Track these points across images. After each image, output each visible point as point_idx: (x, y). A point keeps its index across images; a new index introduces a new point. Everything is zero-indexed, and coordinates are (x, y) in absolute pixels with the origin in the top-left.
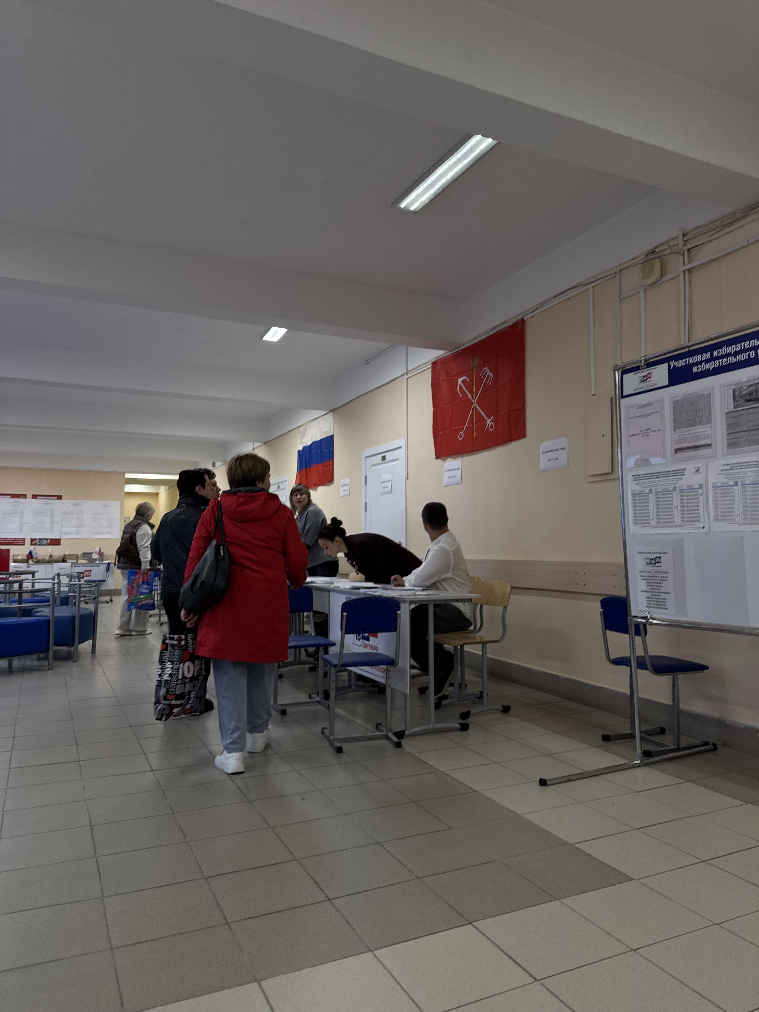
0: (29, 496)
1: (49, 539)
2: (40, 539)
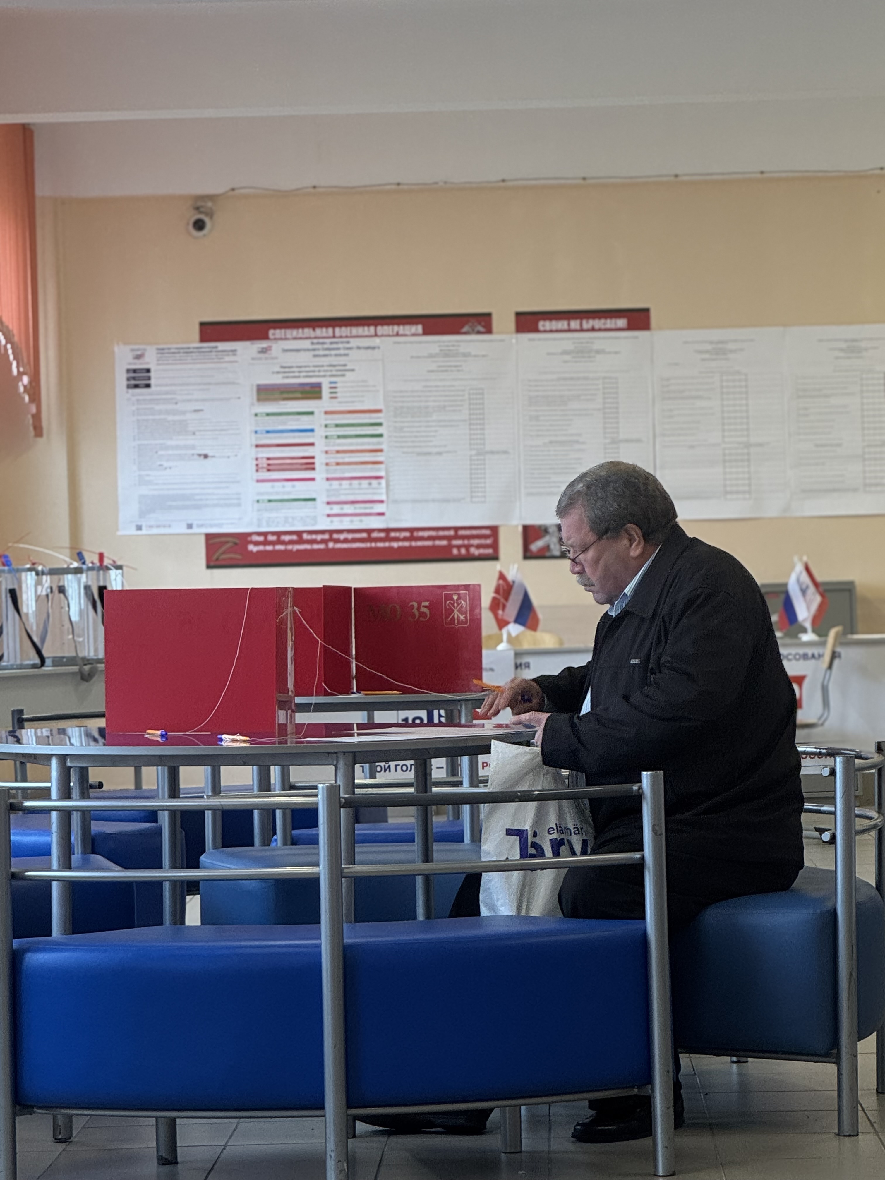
0: (504, 319)
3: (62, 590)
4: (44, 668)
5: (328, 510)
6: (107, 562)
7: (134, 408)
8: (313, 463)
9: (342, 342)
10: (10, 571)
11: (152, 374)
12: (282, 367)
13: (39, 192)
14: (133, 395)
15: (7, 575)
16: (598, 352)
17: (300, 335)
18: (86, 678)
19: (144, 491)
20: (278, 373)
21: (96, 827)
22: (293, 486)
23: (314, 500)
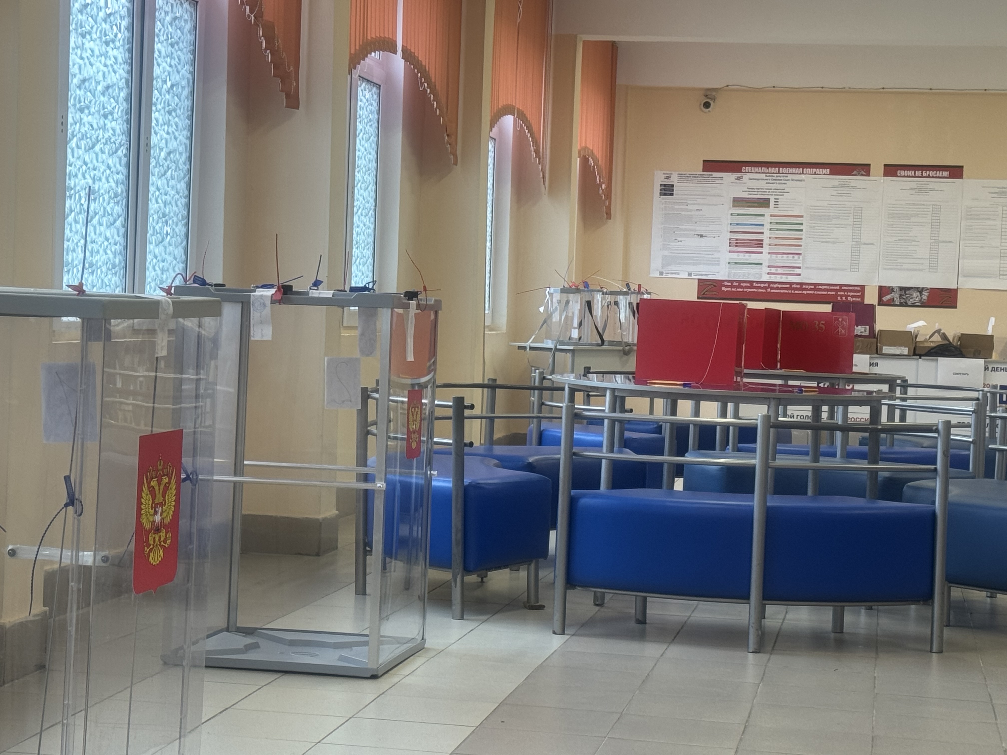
0: (877, 168)
1: (927, 289)
2: (904, 289)
3: (616, 303)
4: (603, 347)
5: (768, 270)
6: (642, 290)
7: (663, 206)
8: (762, 244)
9: (783, 176)
10: (588, 291)
11: (675, 188)
12: (748, 188)
13: (619, 82)
14: (663, 199)
15: (586, 293)
16: (931, 190)
17: (760, 171)
18: (626, 353)
19: (666, 253)
20: (746, 191)
21: (627, 434)
22: (750, 256)
23: (761, 264)
